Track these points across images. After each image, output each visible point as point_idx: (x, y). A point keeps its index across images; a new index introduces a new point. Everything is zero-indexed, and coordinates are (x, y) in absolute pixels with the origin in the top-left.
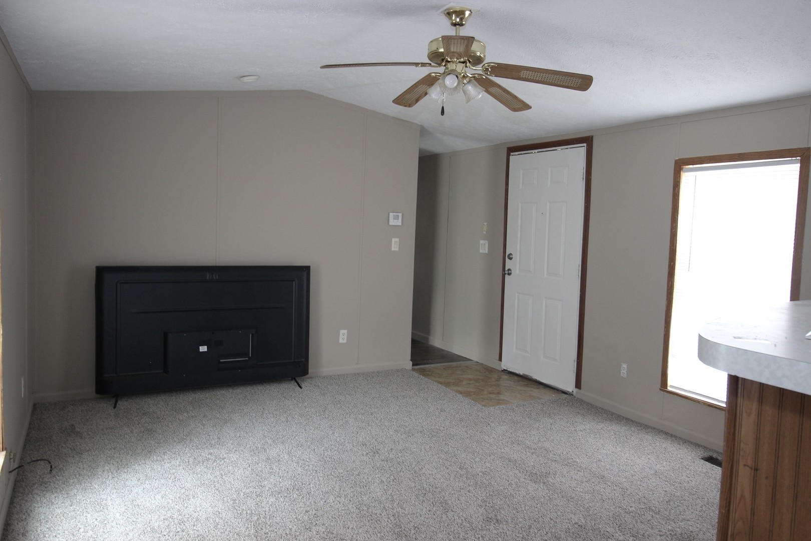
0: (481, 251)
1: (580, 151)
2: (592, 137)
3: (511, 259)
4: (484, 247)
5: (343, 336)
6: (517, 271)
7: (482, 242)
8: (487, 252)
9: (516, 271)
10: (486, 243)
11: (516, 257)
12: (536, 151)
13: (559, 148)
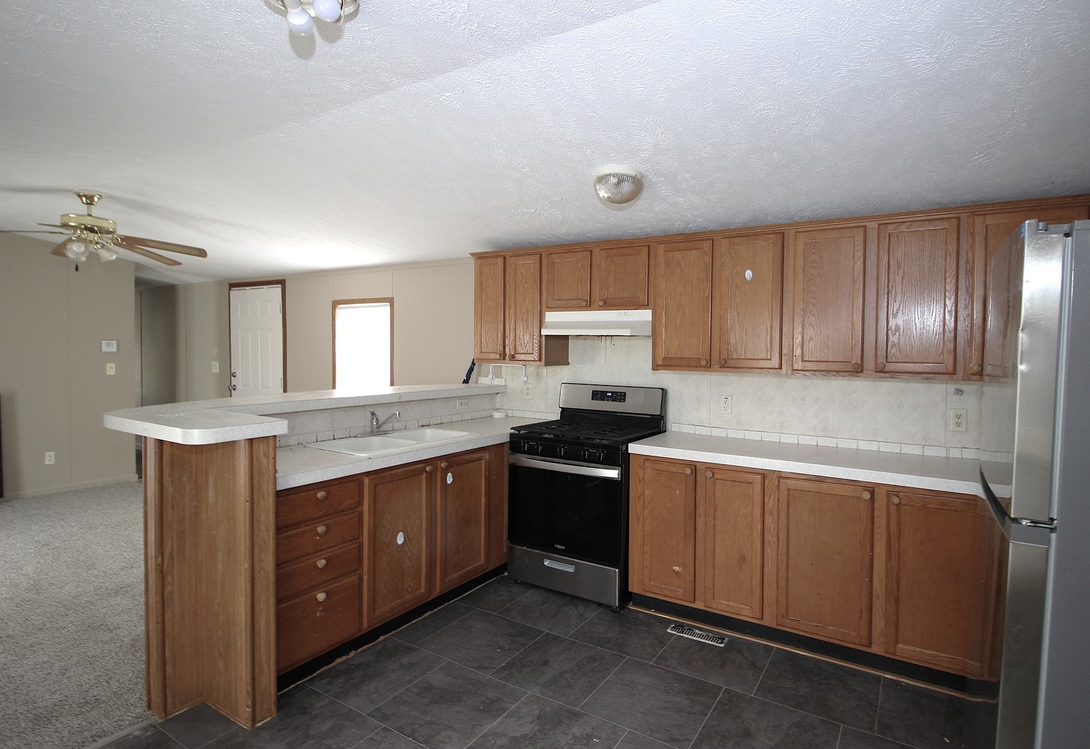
0: (214, 371)
1: (277, 290)
2: (285, 280)
3: (235, 376)
4: (216, 368)
5: (50, 458)
6: (241, 387)
7: (214, 363)
8: (218, 371)
9: (239, 387)
10: (218, 364)
11: (239, 374)
12: (249, 288)
13: (265, 287)
